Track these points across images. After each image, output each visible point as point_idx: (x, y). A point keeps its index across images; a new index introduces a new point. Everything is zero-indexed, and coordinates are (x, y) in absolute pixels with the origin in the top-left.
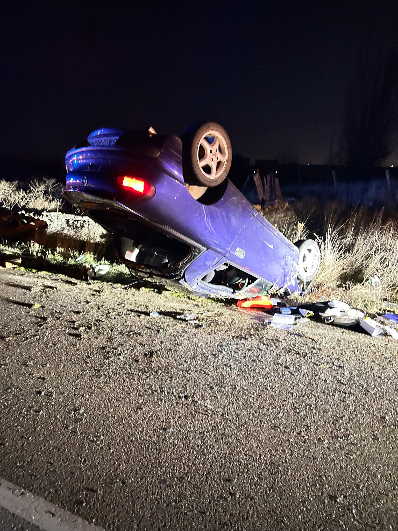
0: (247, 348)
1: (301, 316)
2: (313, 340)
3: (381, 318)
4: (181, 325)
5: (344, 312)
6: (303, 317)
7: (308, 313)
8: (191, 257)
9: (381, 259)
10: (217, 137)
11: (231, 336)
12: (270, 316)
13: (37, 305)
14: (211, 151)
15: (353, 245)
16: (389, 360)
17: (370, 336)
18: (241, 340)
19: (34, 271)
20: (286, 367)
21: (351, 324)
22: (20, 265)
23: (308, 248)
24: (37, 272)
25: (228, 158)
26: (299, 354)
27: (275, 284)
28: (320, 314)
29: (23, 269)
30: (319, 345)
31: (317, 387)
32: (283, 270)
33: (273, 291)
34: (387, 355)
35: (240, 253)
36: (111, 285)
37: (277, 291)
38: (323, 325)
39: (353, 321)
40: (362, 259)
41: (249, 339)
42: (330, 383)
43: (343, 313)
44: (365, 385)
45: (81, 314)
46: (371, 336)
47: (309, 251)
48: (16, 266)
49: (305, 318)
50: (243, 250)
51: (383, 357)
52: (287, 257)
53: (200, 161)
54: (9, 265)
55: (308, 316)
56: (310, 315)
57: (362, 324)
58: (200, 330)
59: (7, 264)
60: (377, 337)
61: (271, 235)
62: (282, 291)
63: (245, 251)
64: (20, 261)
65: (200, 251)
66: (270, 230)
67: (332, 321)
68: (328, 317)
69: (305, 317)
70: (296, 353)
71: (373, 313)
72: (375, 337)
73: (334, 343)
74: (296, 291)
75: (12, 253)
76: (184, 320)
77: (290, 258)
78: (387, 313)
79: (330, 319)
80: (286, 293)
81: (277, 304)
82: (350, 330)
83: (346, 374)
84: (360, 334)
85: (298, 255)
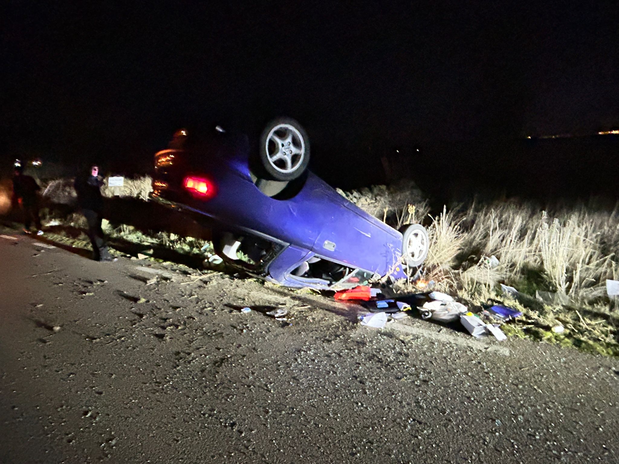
0: (326, 353)
1: (397, 310)
2: (403, 342)
3: (487, 312)
4: (268, 323)
5: (445, 305)
6: (400, 311)
7: (405, 308)
8: (272, 254)
9: (499, 237)
10: (291, 131)
11: (314, 338)
12: (365, 309)
13: (143, 300)
14: (283, 145)
15: (473, 222)
16: (486, 370)
17: (470, 336)
18: (323, 342)
19: (161, 261)
20: (361, 382)
21: (450, 321)
22: (151, 256)
23: (415, 232)
24: (163, 262)
25: (306, 150)
26: (381, 362)
27: (376, 273)
28: (418, 307)
29: (152, 259)
30: (408, 349)
31: (389, 412)
32: (384, 258)
33: (374, 279)
34: (484, 364)
35: (329, 246)
36: (221, 275)
37: (378, 280)
38: (420, 321)
39: (453, 317)
40: (480, 238)
41: (333, 342)
42: (406, 406)
43: (443, 306)
44: (448, 411)
45: (178, 310)
46: (472, 336)
47: (416, 235)
48: (147, 257)
49: (402, 313)
50: (333, 242)
51: (480, 366)
52: (388, 244)
53: (271, 157)
54: (141, 256)
55: (405, 310)
56: (406, 309)
57: (462, 321)
58: (286, 328)
59: (139, 255)
60: (478, 337)
61: (367, 223)
62: (384, 280)
63: (335, 243)
64: (151, 252)
65: (282, 247)
66: (365, 219)
67: (430, 316)
68: (426, 312)
69: (403, 311)
70: (378, 361)
71: (479, 304)
72: (475, 337)
73: (426, 346)
74: (401, 279)
75: (149, 244)
76: (273, 317)
77: (391, 245)
78: (495, 304)
79: (428, 315)
80: (389, 282)
81: (375, 296)
82: (448, 328)
83: (429, 393)
84: (459, 334)
85: (401, 241)
